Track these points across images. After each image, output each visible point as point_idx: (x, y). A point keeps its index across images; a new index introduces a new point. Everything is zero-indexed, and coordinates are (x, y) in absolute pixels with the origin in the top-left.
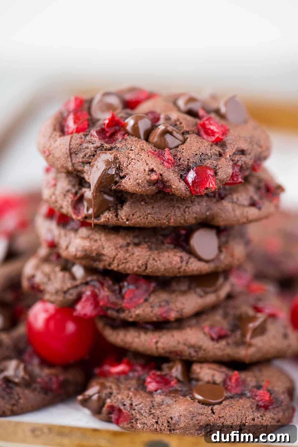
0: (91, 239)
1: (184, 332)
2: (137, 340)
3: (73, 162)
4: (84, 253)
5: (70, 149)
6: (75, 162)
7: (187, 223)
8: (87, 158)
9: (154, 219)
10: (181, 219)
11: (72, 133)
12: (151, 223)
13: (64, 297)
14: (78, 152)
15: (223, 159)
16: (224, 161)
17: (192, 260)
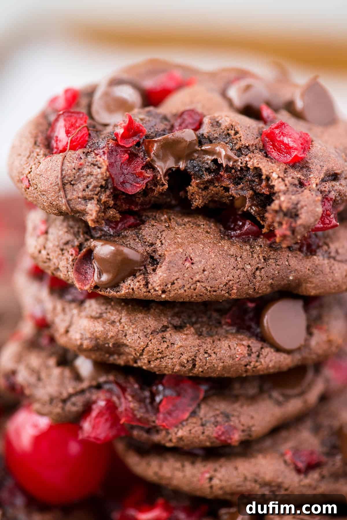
0: (105, 321)
1: (253, 461)
2: (179, 474)
3: (69, 197)
4: (94, 342)
5: (63, 178)
6: (71, 198)
7: (258, 293)
8: (91, 191)
9: (207, 290)
10: (249, 288)
11: (64, 150)
12: (201, 295)
13: (63, 409)
14: (76, 181)
15: (306, 192)
16: (310, 195)
17: (267, 351)
